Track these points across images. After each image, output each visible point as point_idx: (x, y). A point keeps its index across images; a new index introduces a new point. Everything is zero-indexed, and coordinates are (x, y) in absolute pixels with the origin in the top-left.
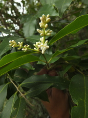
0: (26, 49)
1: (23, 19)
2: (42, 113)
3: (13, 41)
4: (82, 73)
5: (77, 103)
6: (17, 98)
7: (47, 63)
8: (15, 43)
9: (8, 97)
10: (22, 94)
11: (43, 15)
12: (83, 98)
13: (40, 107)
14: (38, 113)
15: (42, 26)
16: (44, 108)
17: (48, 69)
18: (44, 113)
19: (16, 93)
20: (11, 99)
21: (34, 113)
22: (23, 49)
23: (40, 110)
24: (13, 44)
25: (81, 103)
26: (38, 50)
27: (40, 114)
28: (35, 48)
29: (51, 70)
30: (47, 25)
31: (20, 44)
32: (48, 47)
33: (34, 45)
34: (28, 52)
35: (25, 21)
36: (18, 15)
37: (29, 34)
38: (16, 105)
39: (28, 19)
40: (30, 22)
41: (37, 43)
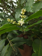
0: (14, 23)
1: (16, 10)
2: (17, 54)
3: (9, 19)
4: (40, 39)
5: (35, 52)
6: (9, 46)
7: (23, 31)
8: (10, 20)
9: (5, 45)
10: (11, 45)
11: (23, 9)
12: (39, 50)
13: (17, 51)
14: (16, 53)
15: (22, 14)
16: (19, 51)
17: (24, 34)
18: (18, 54)
19: (9, 44)
20: (6, 46)
21: (14, 53)
22: (13, 23)
23: (17, 52)
24: (9, 20)
25: (37, 52)
26: (19, 24)
27: (16, 54)
28: (18, 23)
29: (25, 35)
30: (24, 13)
31: (12, 20)
32: (24, 23)
33: (18, 21)
34: (15, 24)
35: (17, 11)
36: (13, 6)
37: (17, 17)
38: (8, 49)
39: (18, 10)
40: (19, 12)
41: (19, 21)
